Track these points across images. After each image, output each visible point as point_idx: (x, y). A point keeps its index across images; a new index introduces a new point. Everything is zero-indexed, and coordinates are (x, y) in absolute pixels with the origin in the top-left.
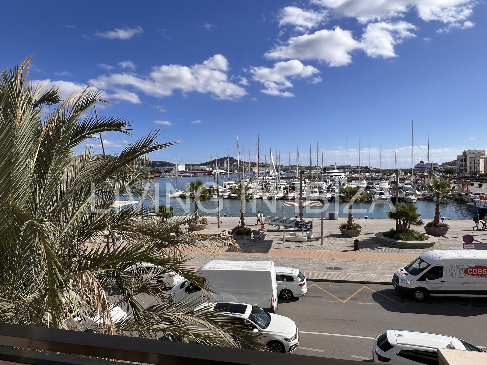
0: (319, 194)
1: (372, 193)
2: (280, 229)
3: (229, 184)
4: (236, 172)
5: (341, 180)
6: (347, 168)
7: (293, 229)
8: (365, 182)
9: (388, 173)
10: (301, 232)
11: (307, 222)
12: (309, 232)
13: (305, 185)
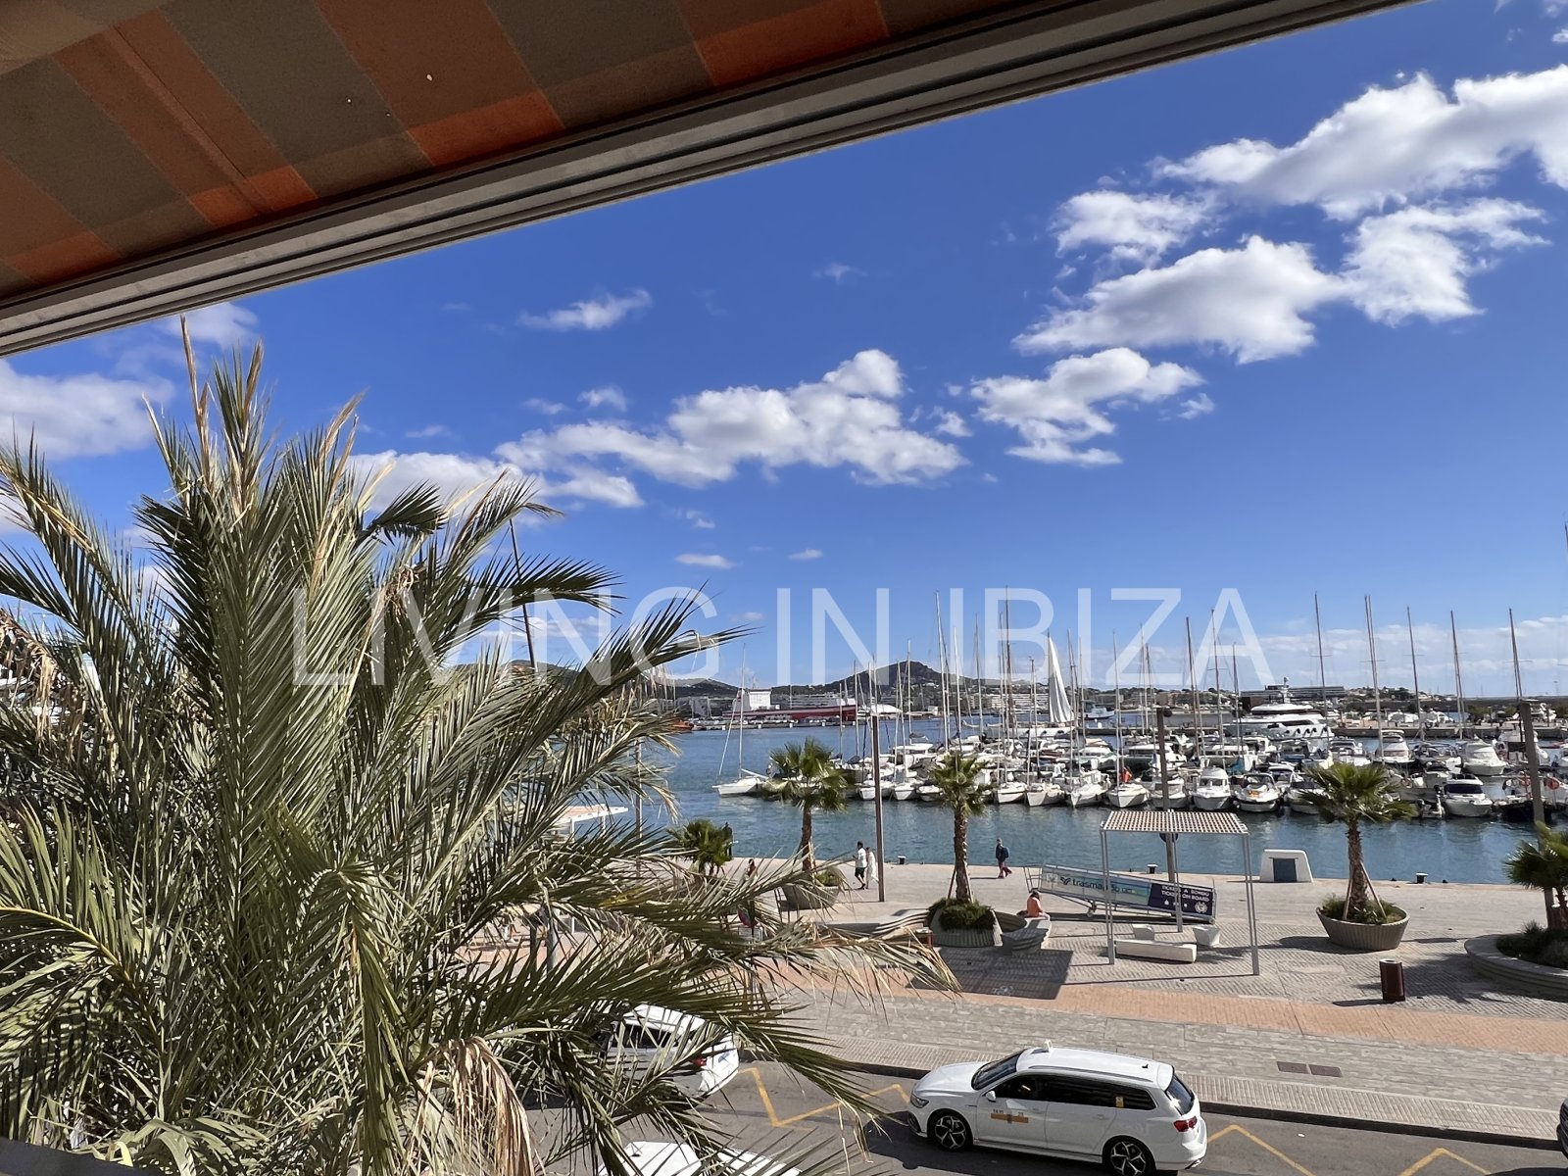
0: (1232, 788)
2: (1097, 912)
3: (912, 752)
4: (935, 711)
5: (1310, 739)
6: (1330, 697)
7: (1143, 913)
8: (1403, 745)
9: (1493, 714)
10: (1173, 926)
11: (1194, 888)
12: (1204, 927)
13: (1178, 758)
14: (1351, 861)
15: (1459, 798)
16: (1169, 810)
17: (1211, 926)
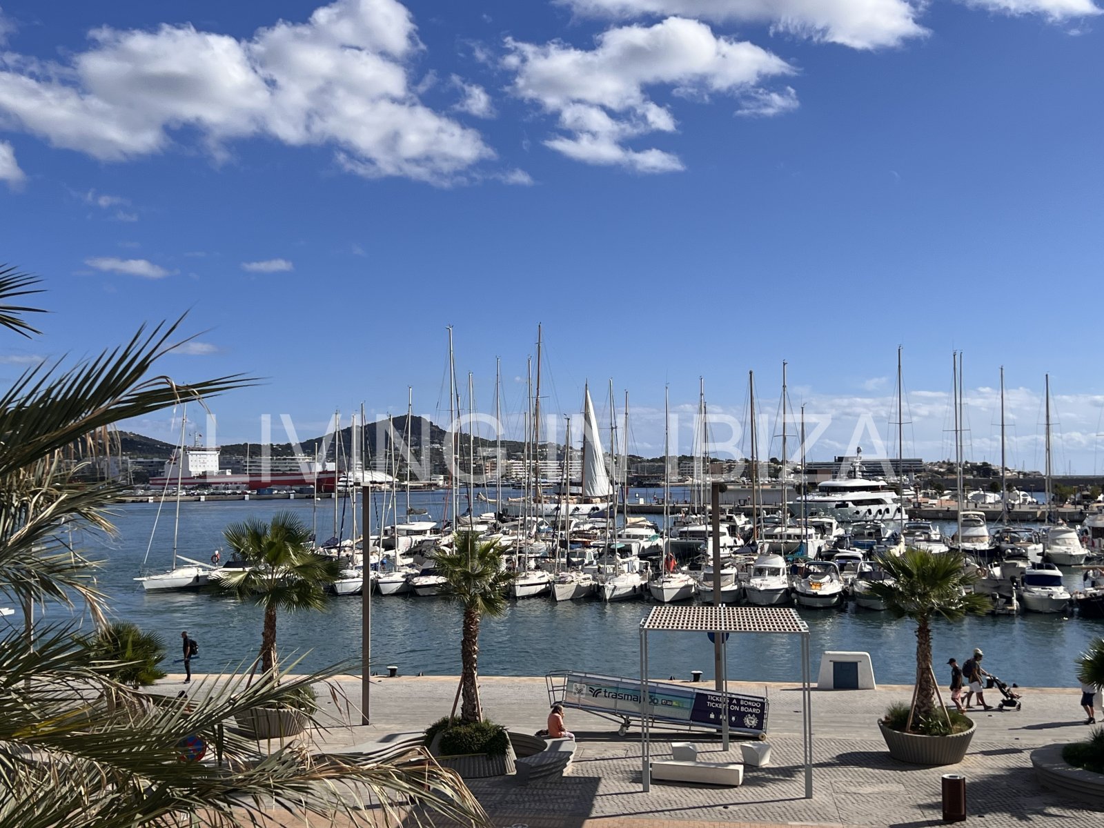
0: (790, 578)
1: (1013, 579)
2: (631, 729)
3: (410, 533)
5: (882, 521)
6: (906, 472)
7: (684, 729)
8: (983, 530)
9: (1078, 495)
10: (719, 744)
11: (744, 698)
12: (753, 744)
13: (735, 541)
14: (919, 663)
15: (1037, 590)
16: (720, 605)
17: (761, 742)
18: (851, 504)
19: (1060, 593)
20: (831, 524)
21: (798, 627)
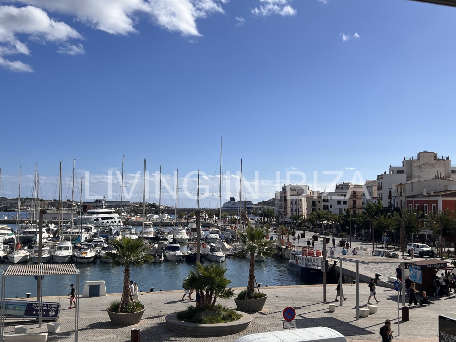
1: (162, 248)
5: (113, 226)
6: (123, 206)
7: (21, 319)
8: (152, 230)
9: (187, 216)
10: (37, 325)
11: (49, 303)
12: (53, 323)
13: (49, 236)
14: (125, 284)
15: (171, 253)
16: (41, 264)
17: (56, 322)
18: (100, 219)
19: (179, 253)
20: (91, 228)
21: (75, 271)
